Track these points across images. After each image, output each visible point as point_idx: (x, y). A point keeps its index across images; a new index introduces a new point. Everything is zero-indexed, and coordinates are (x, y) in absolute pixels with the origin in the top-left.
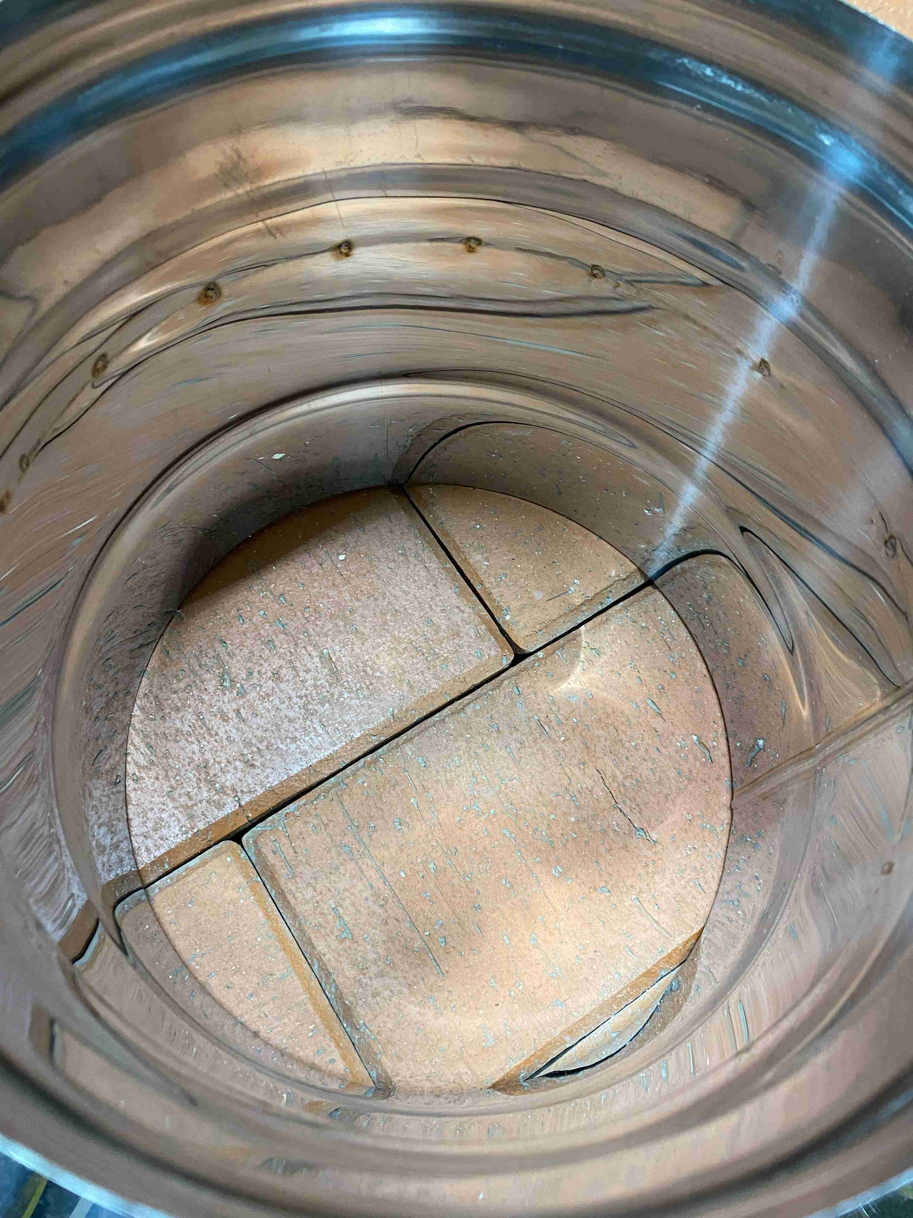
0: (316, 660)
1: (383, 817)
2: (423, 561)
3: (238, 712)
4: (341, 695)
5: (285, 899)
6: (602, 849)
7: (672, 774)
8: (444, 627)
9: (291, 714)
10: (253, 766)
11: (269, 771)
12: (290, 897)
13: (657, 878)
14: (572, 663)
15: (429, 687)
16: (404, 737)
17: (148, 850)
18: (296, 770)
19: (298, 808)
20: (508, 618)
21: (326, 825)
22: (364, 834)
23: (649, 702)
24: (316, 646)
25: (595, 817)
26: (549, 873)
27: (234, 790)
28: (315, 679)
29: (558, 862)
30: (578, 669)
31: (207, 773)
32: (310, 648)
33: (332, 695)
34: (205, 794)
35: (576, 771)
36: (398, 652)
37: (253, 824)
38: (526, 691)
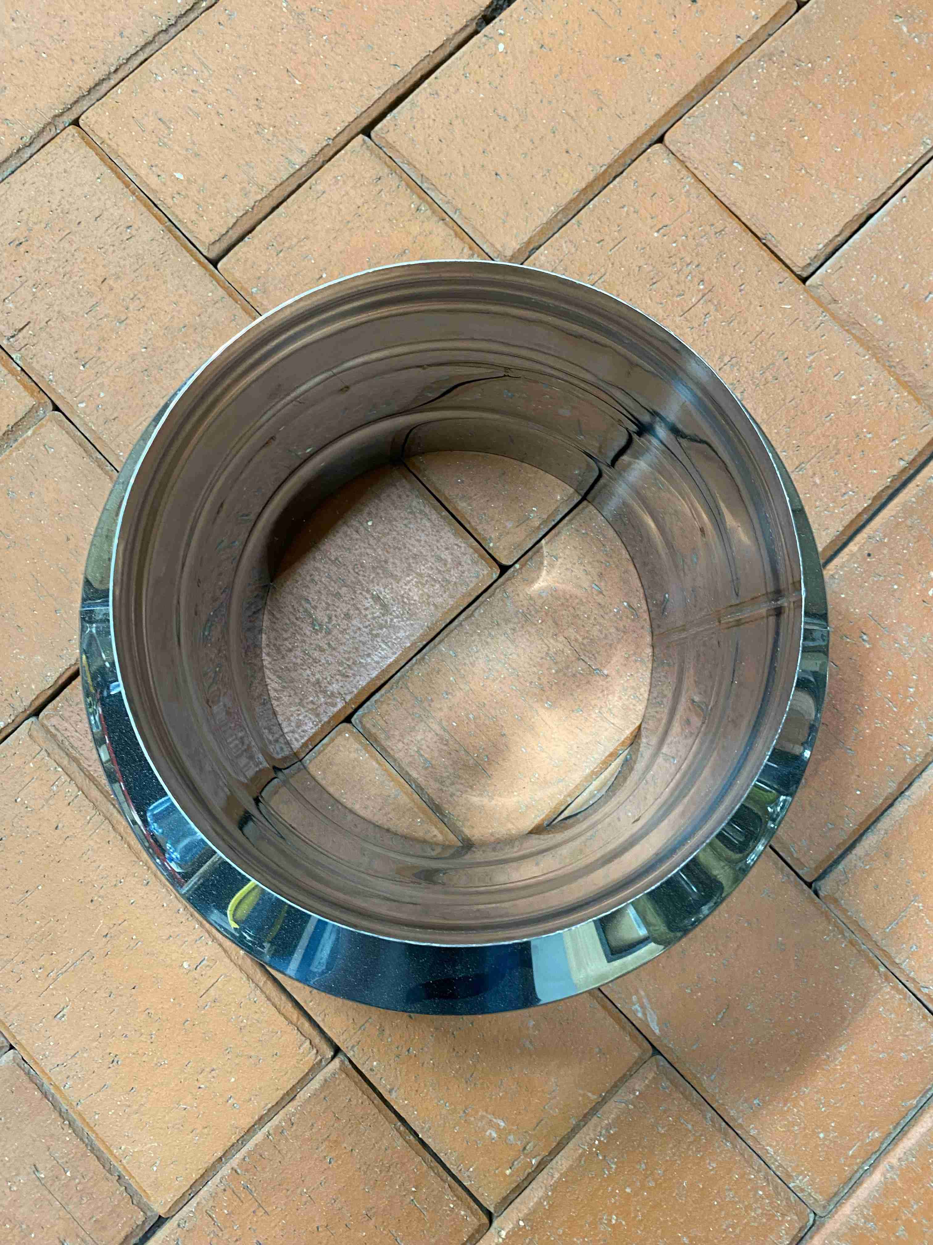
0: (370, 600)
1: (435, 693)
2: (426, 515)
3: (329, 644)
4: (392, 620)
5: (386, 751)
6: (574, 687)
7: (612, 630)
8: (449, 560)
9: (362, 639)
10: (348, 676)
11: (358, 678)
12: (389, 750)
13: (610, 697)
14: (539, 568)
15: (448, 604)
16: (437, 639)
17: (296, 740)
18: (374, 674)
19: (382, 696)
20: (491, 545)
21: (401, 704)
22: (426, 704)
23: (594, 586)
24: (368, 591)
25: (567, 667)
26: (543, 707)
27: (340, 694)
28: (373, 613)
29: (548, 699)
30: (544, 573)
31: (320, 687)
32: (364, 593)
33: (386, 622)
34: (323, 700)
35: (552, 641)
36: (422, 584)
37: (356, 710)
38: (512, 595)
